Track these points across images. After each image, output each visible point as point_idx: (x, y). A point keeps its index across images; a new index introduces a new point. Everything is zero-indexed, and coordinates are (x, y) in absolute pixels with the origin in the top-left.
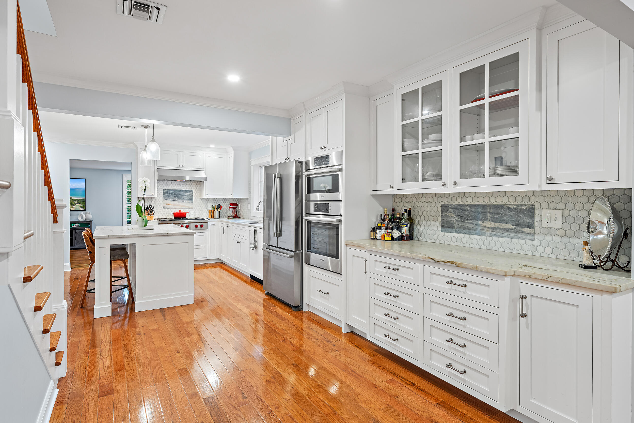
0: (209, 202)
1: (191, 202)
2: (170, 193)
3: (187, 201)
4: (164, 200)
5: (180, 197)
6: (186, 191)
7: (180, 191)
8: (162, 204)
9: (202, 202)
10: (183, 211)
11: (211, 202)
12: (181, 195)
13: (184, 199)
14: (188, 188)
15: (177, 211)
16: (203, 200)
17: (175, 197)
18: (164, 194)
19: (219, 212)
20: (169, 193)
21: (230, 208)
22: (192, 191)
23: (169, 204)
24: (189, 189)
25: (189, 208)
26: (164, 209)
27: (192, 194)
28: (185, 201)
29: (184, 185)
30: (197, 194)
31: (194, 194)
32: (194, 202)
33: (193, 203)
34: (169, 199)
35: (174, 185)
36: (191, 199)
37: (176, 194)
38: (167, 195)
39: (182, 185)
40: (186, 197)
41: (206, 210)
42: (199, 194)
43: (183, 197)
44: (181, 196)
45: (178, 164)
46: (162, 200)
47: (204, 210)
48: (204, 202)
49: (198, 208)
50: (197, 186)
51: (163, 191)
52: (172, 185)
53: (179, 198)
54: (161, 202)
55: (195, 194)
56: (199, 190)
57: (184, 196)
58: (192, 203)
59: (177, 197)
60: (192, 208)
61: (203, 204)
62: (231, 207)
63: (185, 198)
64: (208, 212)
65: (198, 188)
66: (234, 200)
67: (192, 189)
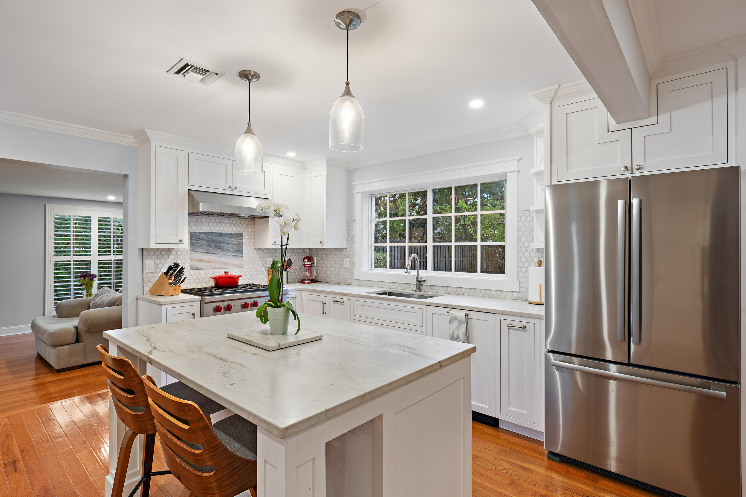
0: (267, 255)
1: (238, 255)
2: (204, 238)
3: (233, 254)
4: (192, 252)
5: (221, 246)
6: (231, 235)
7: (221, 234)
8: (189, 259)
9: (256, 255)
10: (233, 272)
11: (271, 255)
12: (223, 243)
13: (227, 250)
14: (234, 230)
15: (220, 273)
16: (259, 251)
17: (212, 247)
18: (193, 241)
19: (288, 272)
20: (202, 239)
21: (307, 266)
22: (241, 235)
23: (201, 261)
24: (237, 232)
25: (236, 266)
26: (192, 271)
27: (241, 241)
28: (229, 254)
29: (228, 225)
30: (248, 241)
31: (244, 241)
32: (244, 255)
33: (242, 257)
34: (202, 251)
35: (211, 224)
36: (239, 251)
37: (213, 241)
38: (198, 243)
39: (224, 225)
40: (232, 246)
41: (264, 269)
42: (252, 241)
43: (226, 247)
44: (222, 245)
45: (226, 183)
46: (189, 253)
47: (260, 269)
48: (260, 255)
49: (251, 266)
50: (249, 226)
51: (191, 234)
52: (206, 224)
53: (220, 249)
54: (187, 257)
55: (246, 241)
56: (252, 234)
57: (228, 244)
58: (241, 258)
59: (216, 246)
60: (242, 267)
61: (258, 259)
62: (308, 264)
63: (230, 249)
64: (266, 273)
65: (250, 230)
66: (304, 252)
67: (241, 232)
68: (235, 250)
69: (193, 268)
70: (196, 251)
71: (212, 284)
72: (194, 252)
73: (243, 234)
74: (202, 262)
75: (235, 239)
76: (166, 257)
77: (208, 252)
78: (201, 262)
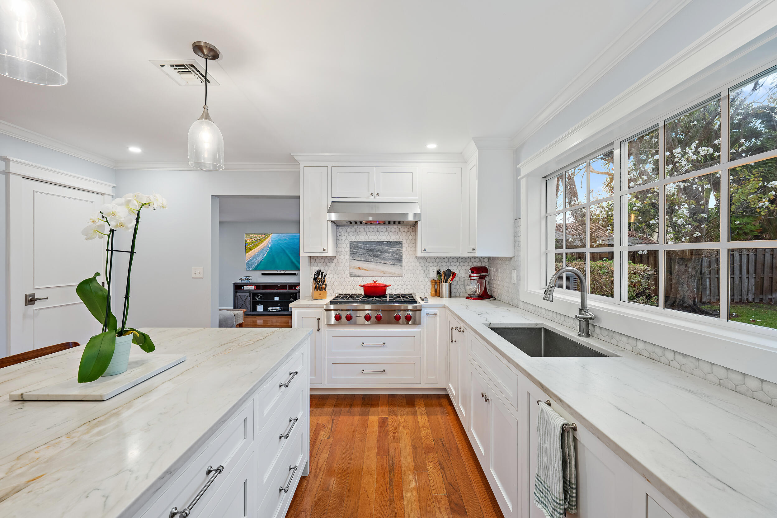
0: (431, 264)
1: (397, 263)
2: (362, 247)
3: (392, 263)
4: (351, 260)
5: (378, 254)
6: (390, 244)
7: (379, 243)
8: (349, 267)
9: (418, 264)
10: (381, 281)
11: (435, 264)
12: (381, 251)
13: (385, 259)
14: (392, 238)
15: (369, 281)
16: (421, 260)
17: (370, 256)
18: (352, 250)
19: (450, 285)
20: (361, 248)
21: (473, 278)
22: (400, 243)
23: (359, 268)
24: (396, 240)
25: (394, 275)
26: (351, 278)
27: (400, 249)
28: (387, 262)
29: (386, 233)
30: (409, 249)
31: (404, 249)
32: (404, 264)
33: (402, 266)
34: (360, 259)
35: (369, 233)
36: (398, 260)
37: (371, 250)
38: (356, 252)
39: (382, 233)
40: (390, 255)
41: (427, 279)
42: (413, 249)
43: (384, 255)
44: (380, 253)
45: (369, 191)
46: (349, 260)
47: (422, 279)
48: (422, 264)
49: (411, 275)
50: (409, 234)
51: (350, 244)
52: (364, 233)
53: (377, 257)
54: (347, 265)
55: (406, 249)
56: (413, 241)
57: (386, 252)
58: (400, 267)
59: (374, 255)
60: (401, 276)
61: (420, 268)
62: (474, 276)
63: (388, 258)
64: (429, 283)
65: (411, 237)
66: (480, 261)
67: (400, 241)
68: (394, 258)
69: (352, 275)
70: (354, 260)
71: (361, 291)
72: (353, 261)
73: (402, 242)
74: (361, 269)
75: (393, 248)
76: (329, 264)
77: (366, 260)
78: (359, 270)
